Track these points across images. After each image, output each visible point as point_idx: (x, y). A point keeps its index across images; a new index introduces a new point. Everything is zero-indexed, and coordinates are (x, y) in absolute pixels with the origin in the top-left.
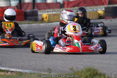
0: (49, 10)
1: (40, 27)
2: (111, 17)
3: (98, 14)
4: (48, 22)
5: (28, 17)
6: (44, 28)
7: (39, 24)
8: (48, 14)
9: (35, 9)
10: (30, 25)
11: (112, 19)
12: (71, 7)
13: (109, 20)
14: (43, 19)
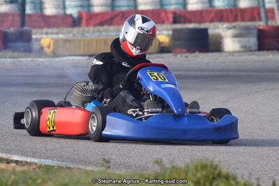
0: (50, 30)
1: (38, 64)
2: (185, 50)
3: (157, 43)
4: (52, 55)
5: (10, 44)
6: (47, 68)
7: (35, 59)
8: (52, 39)
9: (26, 28)
10: (15, 60)
11: (187, 54)
12: (95, 25)
13: (182, 56)
14: (42, 48)
